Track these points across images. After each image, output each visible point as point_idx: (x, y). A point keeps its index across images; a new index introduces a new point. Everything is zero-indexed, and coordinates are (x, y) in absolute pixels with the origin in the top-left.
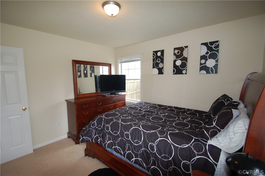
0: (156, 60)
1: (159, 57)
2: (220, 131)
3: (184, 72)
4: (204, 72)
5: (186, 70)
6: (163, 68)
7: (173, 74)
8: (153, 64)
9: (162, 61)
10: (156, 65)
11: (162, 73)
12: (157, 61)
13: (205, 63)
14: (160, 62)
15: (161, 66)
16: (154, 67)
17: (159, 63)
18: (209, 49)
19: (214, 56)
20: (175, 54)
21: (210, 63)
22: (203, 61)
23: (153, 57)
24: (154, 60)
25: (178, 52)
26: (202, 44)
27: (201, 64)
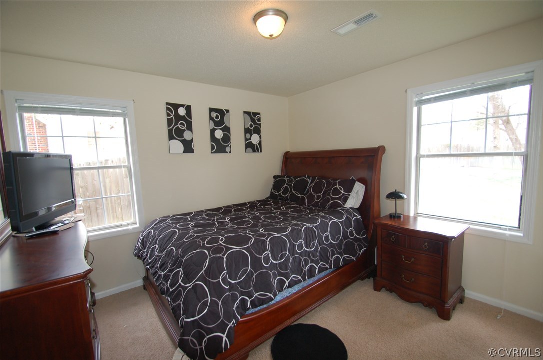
0: (176, 123)
1: (183, 118)
2: (349, 195)
3: (228, 149)
4: (250, 149)
5: (230, 146)
6: (192, 141)
7: (212, 153)
8: (169, 130)
9: (190, 127)
10: (175, 133)
11: (192, 151)
12: (179, 125)
13: (250, 139)
14: (185, 128)
15: (187, 135)
16: (171, 137)
17: (184, 130)
18: (253, 120)
19: (258, 131)
20: (211, 118)
21: (255, 139)
22: (248, 136)
23: (168, 115)
24: (170, 122)
25: (217, 117)
26: (245, 112)
27: (246, 139)
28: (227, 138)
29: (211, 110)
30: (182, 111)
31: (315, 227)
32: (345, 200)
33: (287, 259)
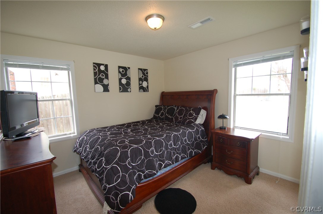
0: (99, 75)
1: (103, 72)
3: (129, 90)
4: (142, 90)
5: (130, 88)
6: (108, 85)
7: (120, 92)
8: (95, 78)
9: (107, 77)
10: (98, 80)
11: (108, 91)
12: (101, 76)
13: (142, 84)
14: (104, 77)
15: (105, 82)
16: (96, 83)
17: (104, 79)
18: (144, 73)
19: (146, 80)
20: (119, 72)
21: (145, 84)
22: (141, 82)
23: (94, 70)
24: (95, 74)
25: (123, 71)
26: (139, 69)
27: (140, 84)
28: (128, 84)
29: (119, 67)
30: (102, 68)
31: (179, 134)
32: (196, 119)
33: (164, 152)
